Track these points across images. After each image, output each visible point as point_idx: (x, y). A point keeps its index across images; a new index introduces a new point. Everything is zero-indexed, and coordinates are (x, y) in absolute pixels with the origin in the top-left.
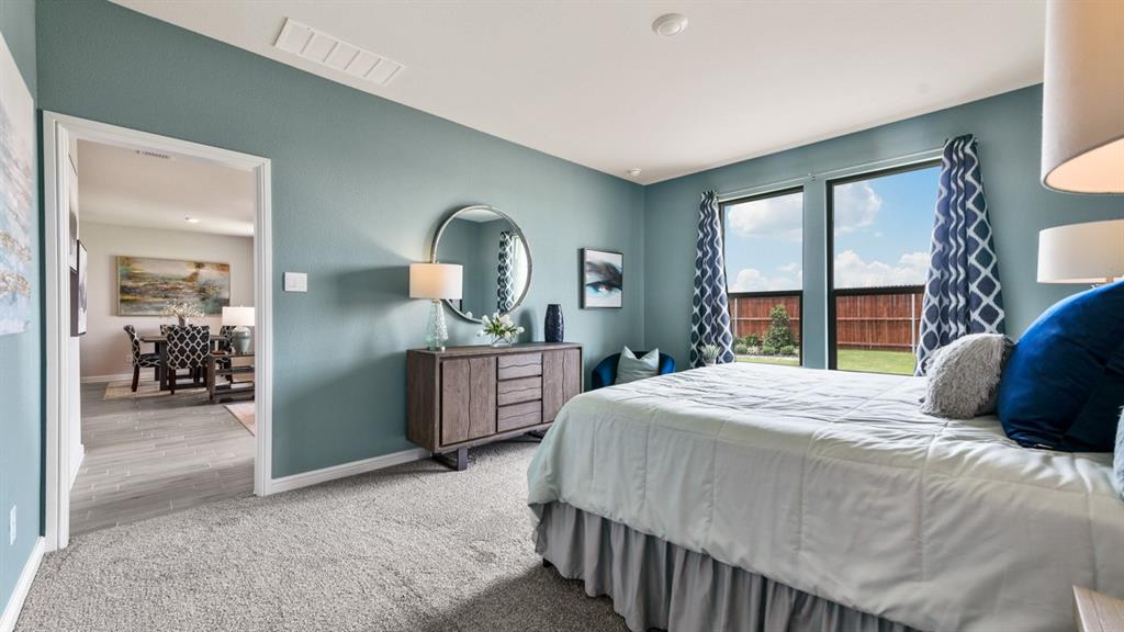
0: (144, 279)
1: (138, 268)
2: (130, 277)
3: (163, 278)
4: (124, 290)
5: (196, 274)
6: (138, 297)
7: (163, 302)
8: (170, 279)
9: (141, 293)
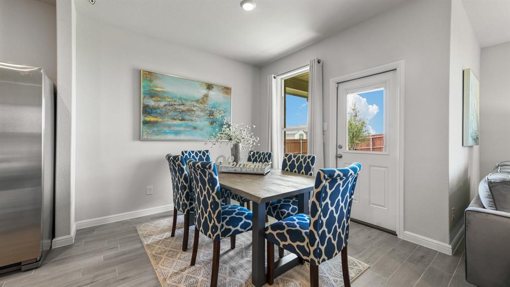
0: (163, 98)
1: (160, 86)
2: (152, 95)
3: (180, 99)
4: (147, 110)
5: (206, 96)
6: (160, 120)
7: (180, 126)
8: (186, 100)
9: (161, 115)
